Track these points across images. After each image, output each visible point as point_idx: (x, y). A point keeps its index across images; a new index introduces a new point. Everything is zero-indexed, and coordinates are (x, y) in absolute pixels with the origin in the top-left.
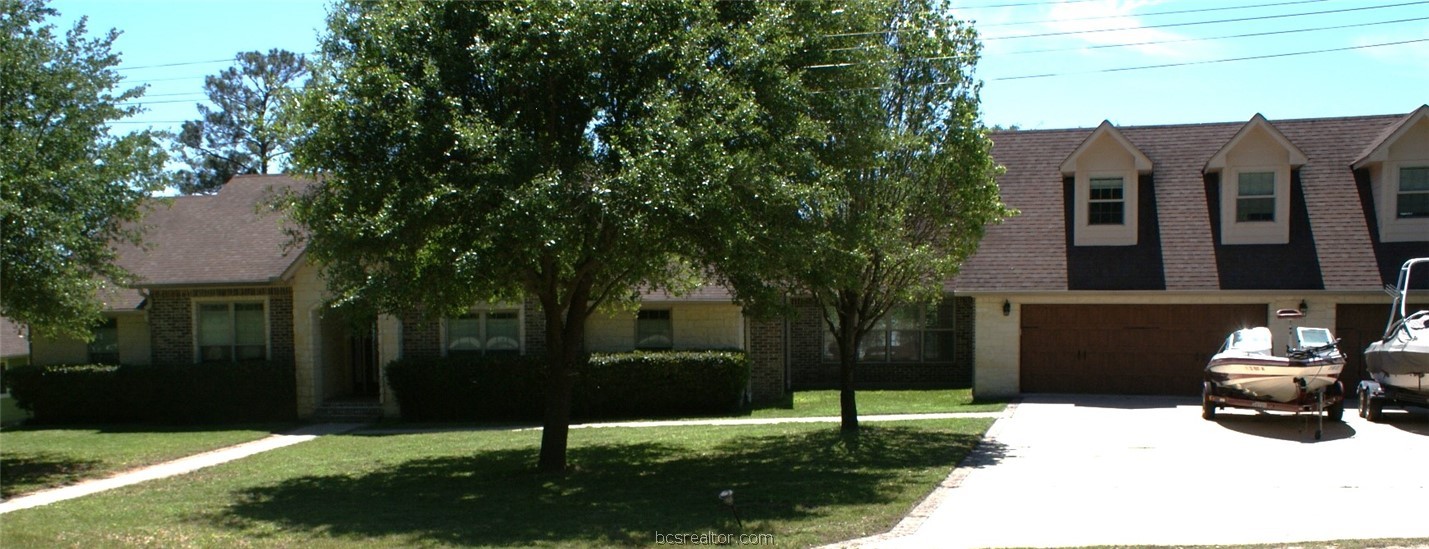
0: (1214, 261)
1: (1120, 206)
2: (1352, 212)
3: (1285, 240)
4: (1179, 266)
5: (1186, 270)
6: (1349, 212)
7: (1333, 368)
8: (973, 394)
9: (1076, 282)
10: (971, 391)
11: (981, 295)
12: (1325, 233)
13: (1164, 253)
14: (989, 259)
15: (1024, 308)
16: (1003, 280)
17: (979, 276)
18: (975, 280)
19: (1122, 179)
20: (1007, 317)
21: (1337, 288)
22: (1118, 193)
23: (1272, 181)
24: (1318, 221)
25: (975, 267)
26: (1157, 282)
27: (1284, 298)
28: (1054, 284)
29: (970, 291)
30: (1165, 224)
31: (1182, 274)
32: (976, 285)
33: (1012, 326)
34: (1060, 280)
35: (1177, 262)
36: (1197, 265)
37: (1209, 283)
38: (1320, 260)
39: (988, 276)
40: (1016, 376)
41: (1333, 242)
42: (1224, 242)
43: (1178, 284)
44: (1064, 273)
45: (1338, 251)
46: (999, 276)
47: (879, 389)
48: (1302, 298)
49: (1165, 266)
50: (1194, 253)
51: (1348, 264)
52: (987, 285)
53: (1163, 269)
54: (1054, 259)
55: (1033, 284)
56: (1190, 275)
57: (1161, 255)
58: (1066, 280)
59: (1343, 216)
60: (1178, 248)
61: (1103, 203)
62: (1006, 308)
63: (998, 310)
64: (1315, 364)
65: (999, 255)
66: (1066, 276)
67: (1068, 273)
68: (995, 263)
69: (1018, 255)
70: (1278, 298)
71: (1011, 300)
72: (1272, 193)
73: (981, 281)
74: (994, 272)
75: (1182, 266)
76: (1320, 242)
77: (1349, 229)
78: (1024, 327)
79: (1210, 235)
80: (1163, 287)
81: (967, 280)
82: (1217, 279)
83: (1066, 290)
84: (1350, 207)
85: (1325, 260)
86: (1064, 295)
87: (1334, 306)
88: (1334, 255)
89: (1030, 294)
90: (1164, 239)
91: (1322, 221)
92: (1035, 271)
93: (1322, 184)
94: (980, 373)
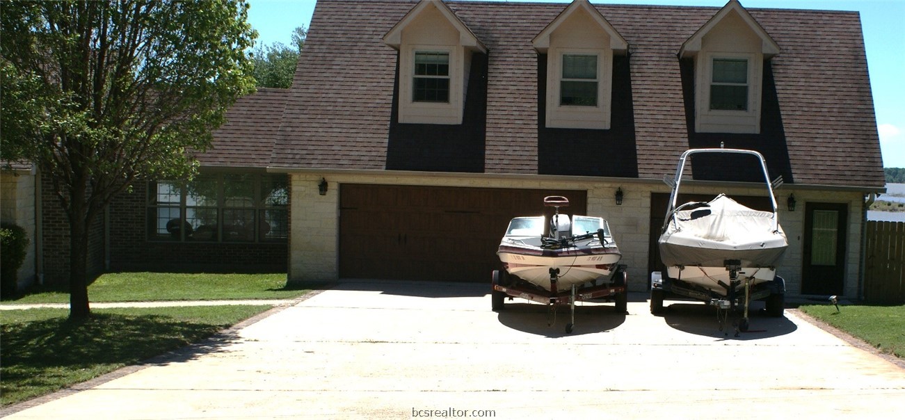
0: (536, 144)
1: (446, 83)
2: (674, 100)
3: (607, 125)
4: (501, 148)
5: (507, 153)
6: (670, 100)
7: (593, 259)
8: (289, 278)
9: (395, 161)
10: (286, 275)
11: (298, 172)
12: (645, 121)
13: (487, 134)
14: (309, 134)
15: (343, 187)
16: (320, 157)
17: (295, 152)
18: (290, 156)
19: (448, 55)
20: (324, 197)
21: (650, 177)
22: (444, 69)
23: (595, 66)
24: (641, 107)
25: (293, 142)
26: (476, 164)
27: (601, 185)
28: (371, 163)
29: (284, 167)
30: (493, 104)
31: (503, 157)
32: (291, 161)
33: (328, 207)
34: (378, 158)
35: (499, 143)
36: (518, 148)
37: (527, 167)
38: (638, 147)
39: (305, 152)
40: (333, 260)
41: (652, 130)
42: (548, 125)
43: (497, 167)
44: (384, 151)
45: (656, 139)
46: (316, 152)
47: (199, 272)
48: (618, 185)
49: (487, 148)
50: (518, 135)
51: (663, 153)
52: (303, 161)
53: (485, 150)
54: (375, 136)
55: (351, 162)
56: (510, 158)
57: (484, 136)
58: (385, 159)
59: (664, 104)
60: (503, 130)
61: (428, 79)
62: (323, 187)
63: (314, 187)
64: (569, 254)
65: (320, 130)
66: (385, 154)
67: (388, 151)
68: (313, 138)
69: (339, 130)
70: (596, 185)
71: (328, 178)
72: (595, 78)
73: (298, 157)
74: (312, 148)
75: (504, 148)
76: (640, 130)
77: (669, 117)
78: (343, 207)
79: (536, 118)
80: (482, 170)
81: (282, 156)
82: (536, 163)
83: (383, 169)
84: (672, 96)
85: (644, 148)
86: (381, 174)
87: (649, 194)
88: (651, 143)
89: (349, 173)
90: (490, 120)
91: (645, 108)
92: (354, 149)
93: (649, 71)
94: (295, 256)
